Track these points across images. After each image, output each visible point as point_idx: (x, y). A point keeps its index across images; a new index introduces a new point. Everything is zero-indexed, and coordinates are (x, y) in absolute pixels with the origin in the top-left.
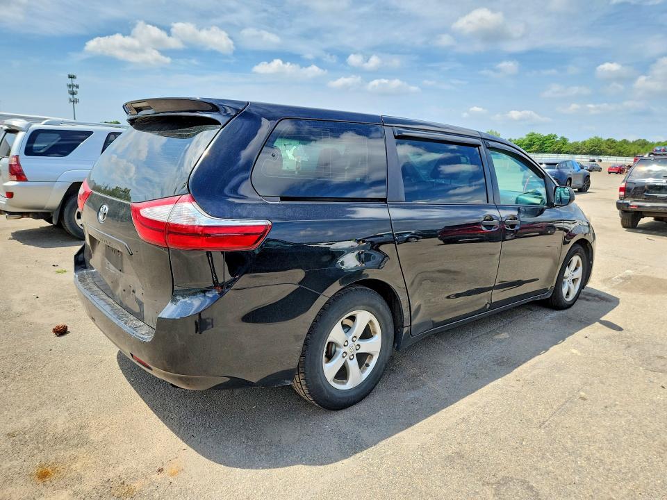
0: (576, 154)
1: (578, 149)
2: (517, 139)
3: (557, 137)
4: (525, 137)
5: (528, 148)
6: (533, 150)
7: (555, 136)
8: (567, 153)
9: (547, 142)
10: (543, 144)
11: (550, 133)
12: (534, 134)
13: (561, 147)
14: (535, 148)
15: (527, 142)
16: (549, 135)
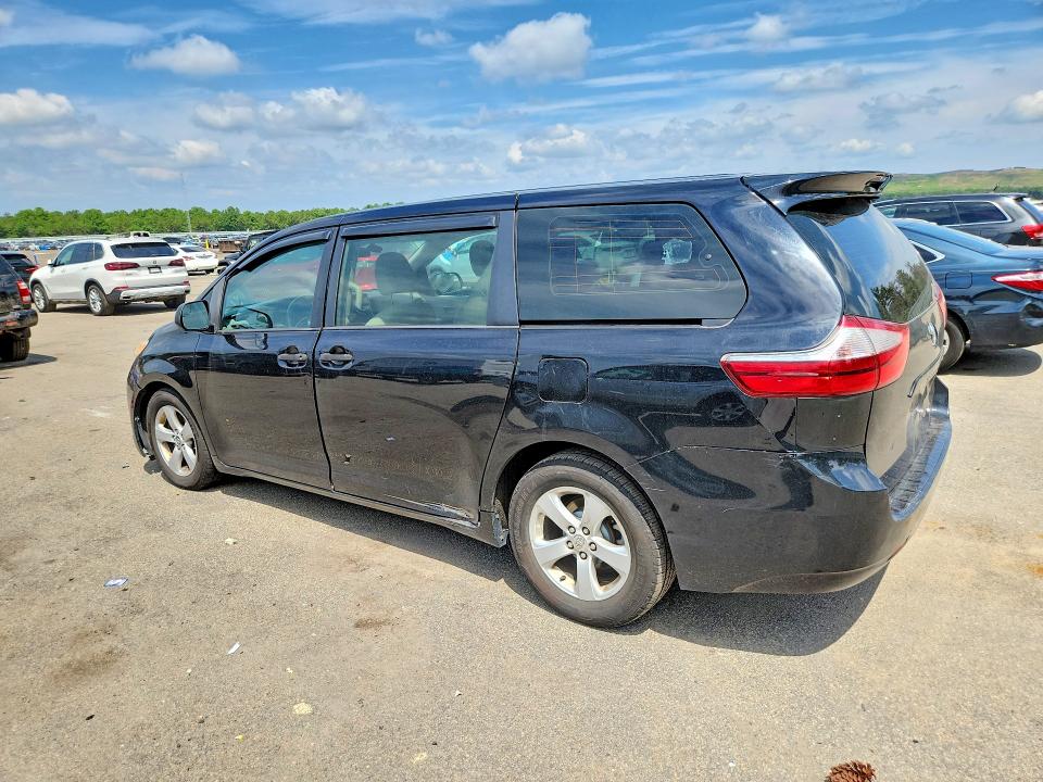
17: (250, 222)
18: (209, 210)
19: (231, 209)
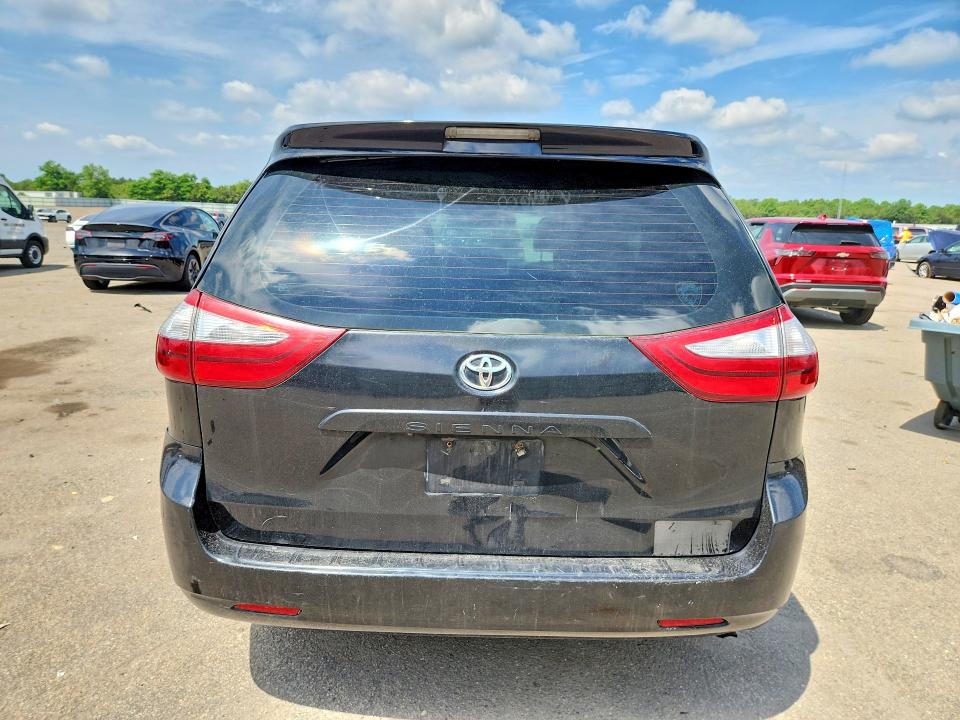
0: (227, 202)
1: (228, 197)
2: (137, 179)
3: (196, 178)
4: (149, 177)
5: (157, 194)
6: (163, 196)
7: (194, 177)
8: (215, 201)
9: (185, 184)
10: (178, 187)
11: (185, 172)
12: (162, 172)
13: (205, 193)
14: (167, 193)
15: (153, 184)
16: (185, 176)
17: (920, 215)
18: (879, 201)
19: (902, 201)
